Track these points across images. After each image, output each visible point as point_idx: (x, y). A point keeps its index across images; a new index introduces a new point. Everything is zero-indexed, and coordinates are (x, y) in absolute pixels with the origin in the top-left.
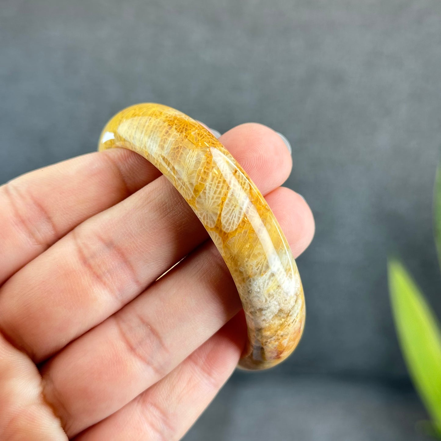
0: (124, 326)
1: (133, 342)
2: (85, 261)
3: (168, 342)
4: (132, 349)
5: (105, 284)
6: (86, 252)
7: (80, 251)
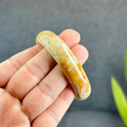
0: (40, 87)
1: (43, 90)
2: (29, 70)
3: (52, 89)
4: (43, 92)
5: (35, 75)
6: (29, 67)
7: (27, 67)
